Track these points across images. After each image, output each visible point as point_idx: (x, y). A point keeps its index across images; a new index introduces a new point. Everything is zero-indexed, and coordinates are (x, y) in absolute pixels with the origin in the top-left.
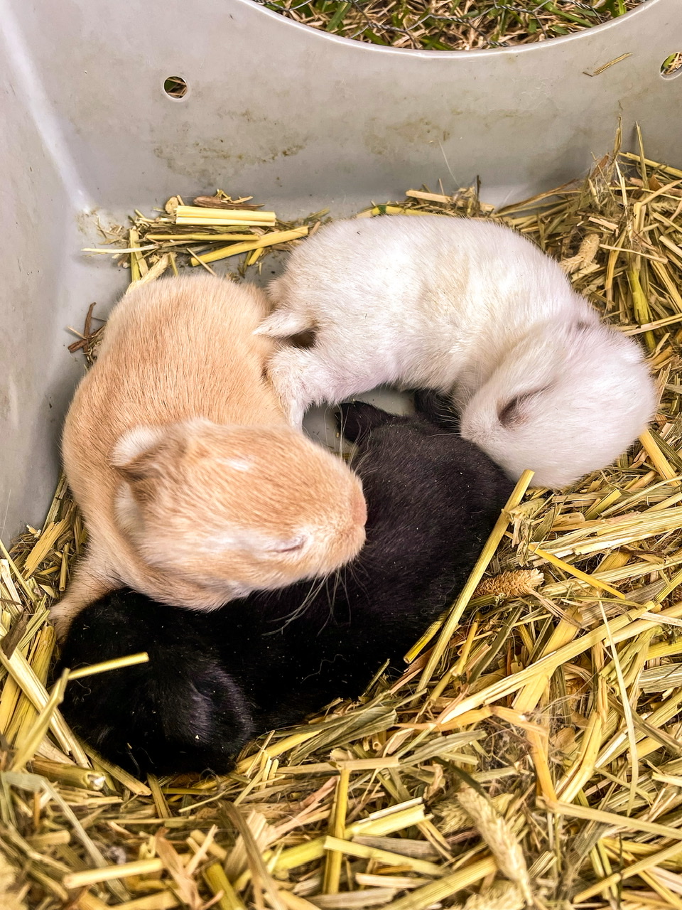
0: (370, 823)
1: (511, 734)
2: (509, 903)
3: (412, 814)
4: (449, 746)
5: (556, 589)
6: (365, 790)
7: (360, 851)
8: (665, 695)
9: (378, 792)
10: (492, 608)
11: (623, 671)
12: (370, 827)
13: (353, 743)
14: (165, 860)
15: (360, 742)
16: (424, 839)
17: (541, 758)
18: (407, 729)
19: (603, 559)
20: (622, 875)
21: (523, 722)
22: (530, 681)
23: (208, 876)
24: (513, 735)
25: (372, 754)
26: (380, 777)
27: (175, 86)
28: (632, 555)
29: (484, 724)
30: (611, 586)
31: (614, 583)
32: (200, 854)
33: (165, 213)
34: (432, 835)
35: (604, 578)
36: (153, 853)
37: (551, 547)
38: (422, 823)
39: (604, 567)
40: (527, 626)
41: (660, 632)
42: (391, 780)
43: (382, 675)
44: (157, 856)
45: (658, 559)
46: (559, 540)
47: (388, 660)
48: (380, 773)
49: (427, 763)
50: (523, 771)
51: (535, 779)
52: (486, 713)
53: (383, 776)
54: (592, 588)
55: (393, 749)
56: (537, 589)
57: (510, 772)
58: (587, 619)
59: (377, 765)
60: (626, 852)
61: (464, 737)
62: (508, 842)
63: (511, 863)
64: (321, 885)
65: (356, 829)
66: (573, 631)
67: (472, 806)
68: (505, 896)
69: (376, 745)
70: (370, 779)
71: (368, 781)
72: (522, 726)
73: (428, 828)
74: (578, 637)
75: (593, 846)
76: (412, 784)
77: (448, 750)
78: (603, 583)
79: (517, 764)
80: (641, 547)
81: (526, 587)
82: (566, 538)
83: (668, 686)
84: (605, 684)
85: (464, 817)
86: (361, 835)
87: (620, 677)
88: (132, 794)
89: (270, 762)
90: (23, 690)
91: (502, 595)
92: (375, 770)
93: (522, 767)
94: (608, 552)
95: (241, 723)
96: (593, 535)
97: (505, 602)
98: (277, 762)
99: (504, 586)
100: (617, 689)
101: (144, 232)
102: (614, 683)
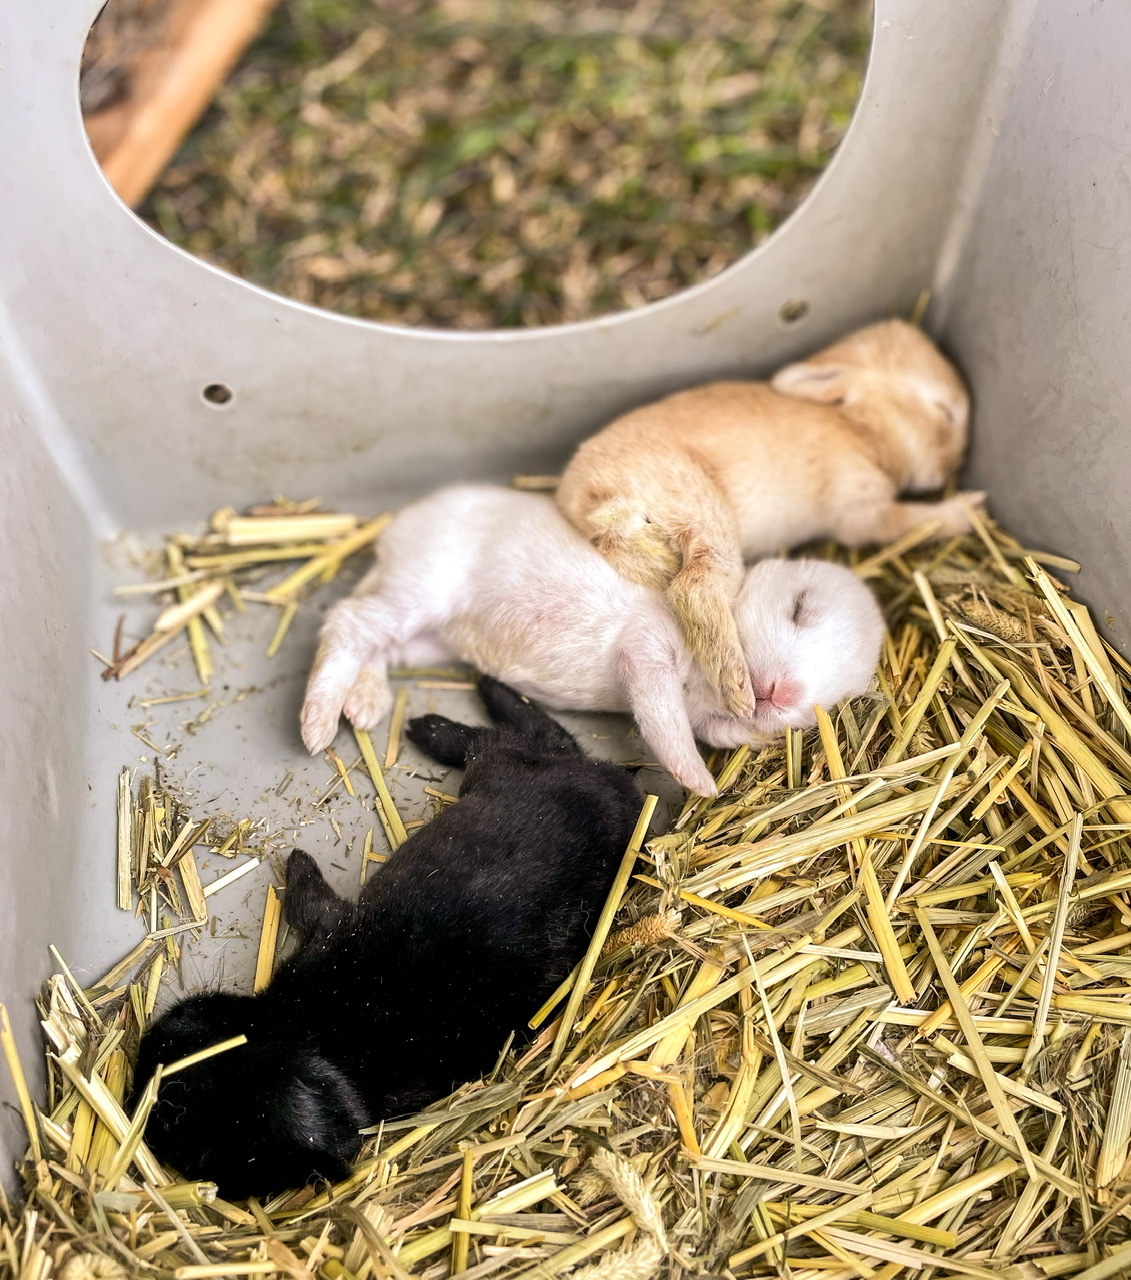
0: (499, 1202)
1: (650, 1091)
2: (644, 1254)
3: (544, 1186)
4: (582, 1111)
5: (697, 928)
6: (494, 1176)
7: (488, 1230)
8: (832, 1037)
9: (507, 1175)
10: (631, 960)
11: (773, 1011)
12: (499, 1206)
13: (478, 1131)
14: (279, 1262)
15: (486, 1127)
16: (559, 1211)
17: (684, 1111)
18: (536, 1100)
19: (752, 890)
20: (786, 1236)
21: (658, 1074)
22: (668, 1033)
23: (326, 1273)
24: (652, 1090)
25: (499, 1134)
26: (509, 1158)
27: (216, 393)
28: (782, 882)
29: (620, 1083)
30: (757, 918)
31: (762, 914)
32: (315, 1255)
33: (212, 531)
34: (566, 1206)
35: (751, 909)
36: (265, 1257)
37: (690, 885)
38: (554, 1195)
39: (754, 897)
40: (671, 976)
41: (825, 967)
42: (522, 1159)
43: (509, 1051)
44: (269, 1259)
45: (809, 882)
46: (699, 875)
47: (513, 1032)
48: (509, 1154)
49: (560, 1132)
50: (662, 1127)
51: (678, 1136)
52: (621, 1072)
53: (513, 1157)
54: (735, 923)
55: (522, 1125)
56: (676, 932)
57: (648, 1128)
58: (731, 955)
59: (506, 1144)
60: (795, 1215)
61: (598, 1098)
62: (640, 1193)
63: (645, 1214)
64: (449, 1270)
65: (483, 1210)
66: (718, 974)
67: (605, 1167)
68: (641, 1247)
69: (504, 1125)
70: (499, 1161)
71: (496, 1166)
72: (660, 1078)
73: (562, 1201)
74: (724, 980)
75: (754, 1207)
76: (546, 1161)
77: (579, 1116)
78: (748, 915)
79: (654, 1119)
80: (794, 872)
81: (662, 931)
82: (707, 871)
83: (834, 1025)
84: (752, 1026)
85: (601, 1183)
86: (488, 1214)
87: (769, 1016)
88: (233, 1223)
89: (388, 1167)
90: (100, 1116)
91: (638, 944)
92: (503, 1150)
93: (660, 1122)
94: (757, 883)
95: (355, 1120)
96: (737, 865)
97: (643, 952)
98: (396, 1168)
99: (640, 934)
100: (765, 1028)
101: (187, 553)
102: (762, 1022)
